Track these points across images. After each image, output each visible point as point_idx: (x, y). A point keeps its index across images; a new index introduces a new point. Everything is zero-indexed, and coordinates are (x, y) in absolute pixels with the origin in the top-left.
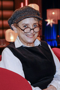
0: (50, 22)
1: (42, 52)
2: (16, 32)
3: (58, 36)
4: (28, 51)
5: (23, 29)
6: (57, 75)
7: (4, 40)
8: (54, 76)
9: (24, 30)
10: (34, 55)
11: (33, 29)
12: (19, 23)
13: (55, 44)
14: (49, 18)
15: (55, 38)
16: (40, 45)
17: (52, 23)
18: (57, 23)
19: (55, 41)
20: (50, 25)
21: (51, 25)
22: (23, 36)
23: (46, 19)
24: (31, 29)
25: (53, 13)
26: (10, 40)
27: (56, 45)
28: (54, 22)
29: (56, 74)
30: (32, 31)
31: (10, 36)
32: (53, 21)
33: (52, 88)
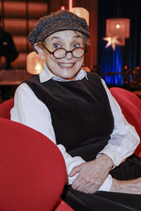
0: (111, 41)
1: (88, 91)
2: (43, 58)
3: (126, 67)
4: (63, 88)
5: (52, 51)
6: (117, 135)
7: (25, 71)
8: (111, 136)
9: (53, 53)
10: (73, 96)
11: (71, 52)
12: (46, 40)
13: (119, 81)
14: (110, 35)
15: (120, 70)
16: (85, 78)
17: (116, 44)
18: (123, 44)
19: (120, 76)
20: (111, 46)
21: (114, 47)
22: (52, 64)
23: (105, 36)
24: (67, 52)
25: (118, 26)
26: (35, 71)
27: (122, 82)
28: (118, 43)
29: (115, 132)
30: (69, 55)
31: (34, 64)
32: (118, 39)
33: (103, 159)
